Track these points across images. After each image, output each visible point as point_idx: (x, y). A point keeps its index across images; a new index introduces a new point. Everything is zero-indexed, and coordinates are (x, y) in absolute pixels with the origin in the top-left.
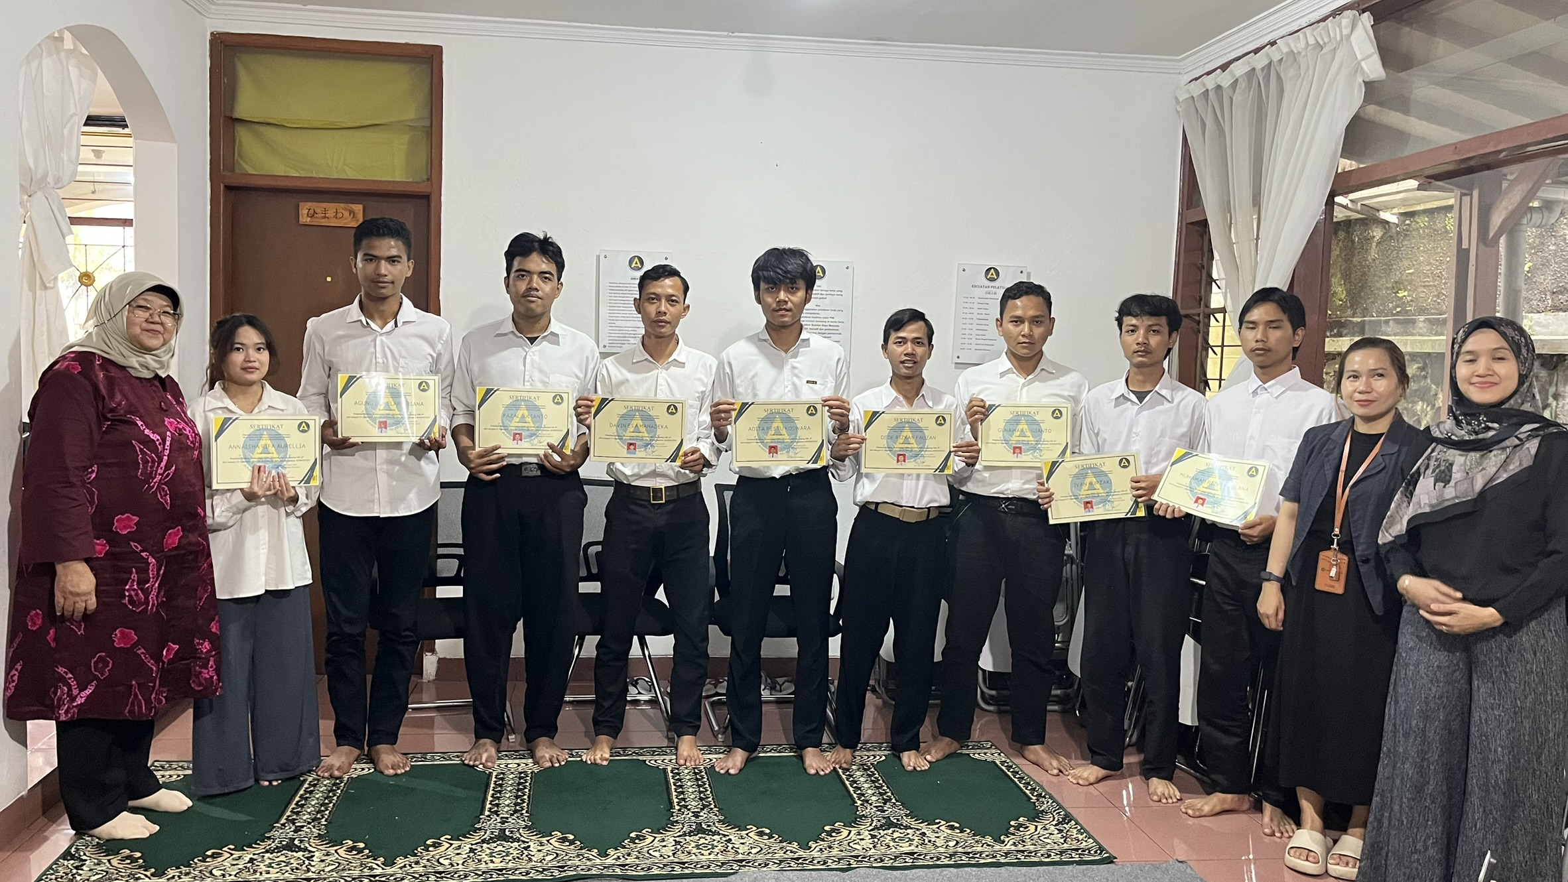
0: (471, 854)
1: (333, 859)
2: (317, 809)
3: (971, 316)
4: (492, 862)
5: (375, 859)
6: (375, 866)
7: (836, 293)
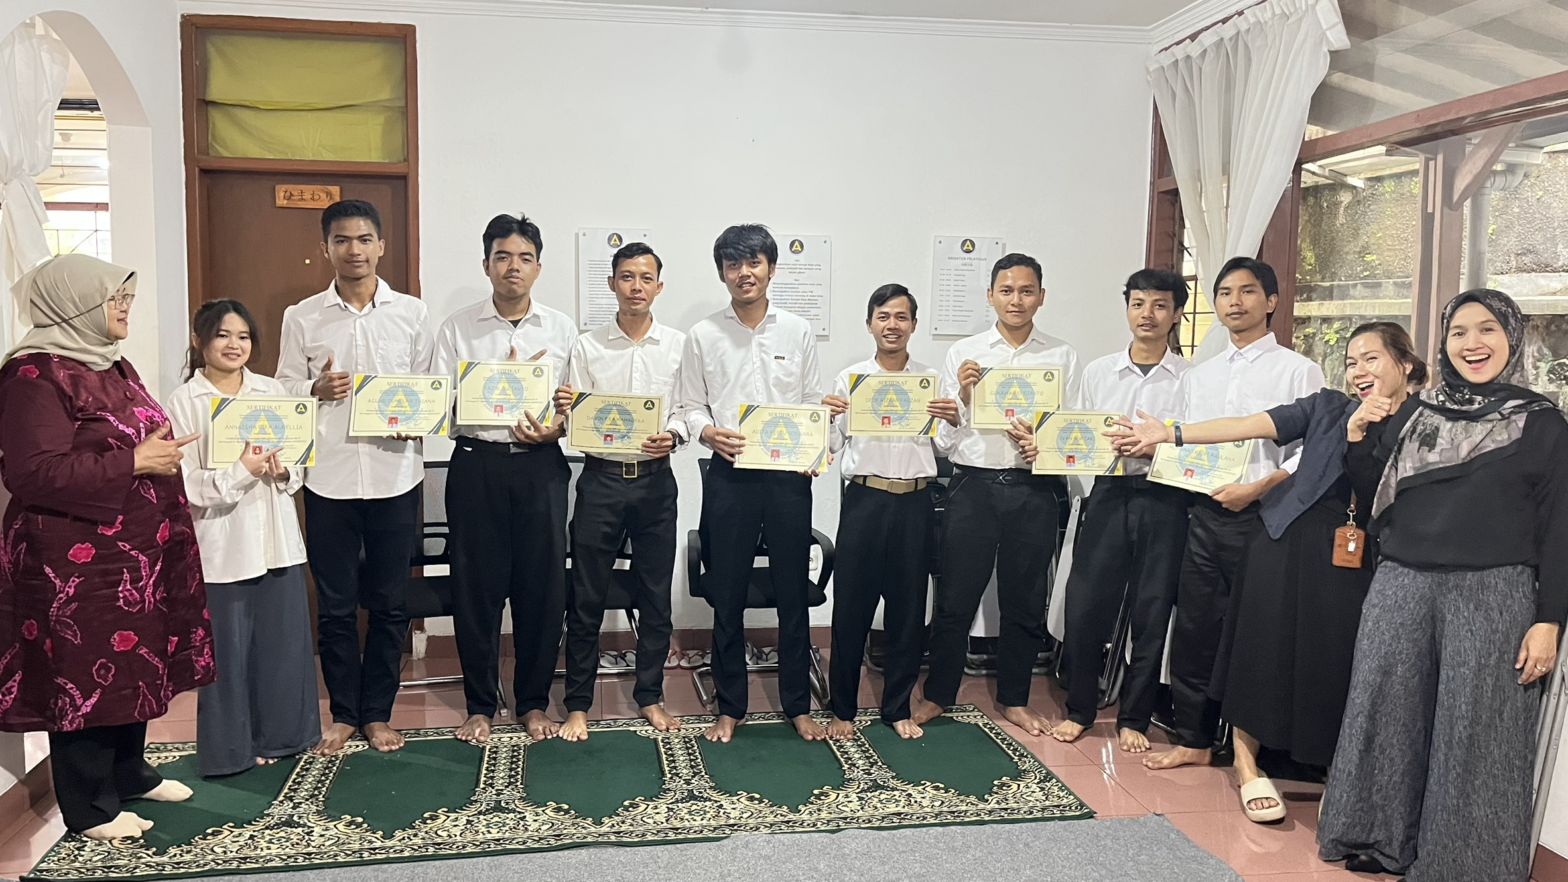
0: (469, 826)
1: (333, 833)
2: (314, 786)
3: (948, 288)
4: (489, 832)
5: (374, 833)
6: (374, 839)
7: (814, 267)
